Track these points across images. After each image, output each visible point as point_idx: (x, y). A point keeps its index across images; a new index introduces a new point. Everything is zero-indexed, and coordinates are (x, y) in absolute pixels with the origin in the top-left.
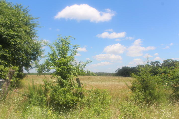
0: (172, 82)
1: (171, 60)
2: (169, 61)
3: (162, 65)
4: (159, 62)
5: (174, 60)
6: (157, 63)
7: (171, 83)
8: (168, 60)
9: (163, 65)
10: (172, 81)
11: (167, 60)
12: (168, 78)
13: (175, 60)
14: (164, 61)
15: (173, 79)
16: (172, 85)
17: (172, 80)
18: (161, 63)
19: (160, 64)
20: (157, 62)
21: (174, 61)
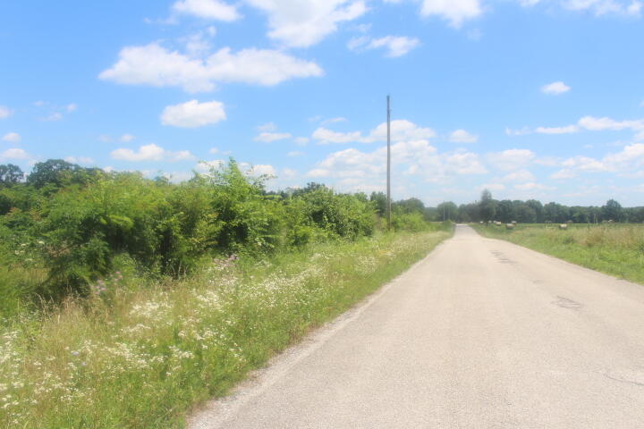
0: (45, 238)
1: (62, 162)
2: (55, 167)
3: (28, 178)
4: (17, 168)
5: (71, 165)
6: (11, 172)
7: (41, 242)
8: (52, 161)
9: (31, 178)
10: (48, 235)
11: (48, 162)
12: (31, 225)
13: (76, 165)
14: (39, 166)
15: (52, 228)
16: (46, 250)
17: (46, 232)
18: (27, 173)
19: (22, 175)
20: (10, 166)
21: (73, 168)
